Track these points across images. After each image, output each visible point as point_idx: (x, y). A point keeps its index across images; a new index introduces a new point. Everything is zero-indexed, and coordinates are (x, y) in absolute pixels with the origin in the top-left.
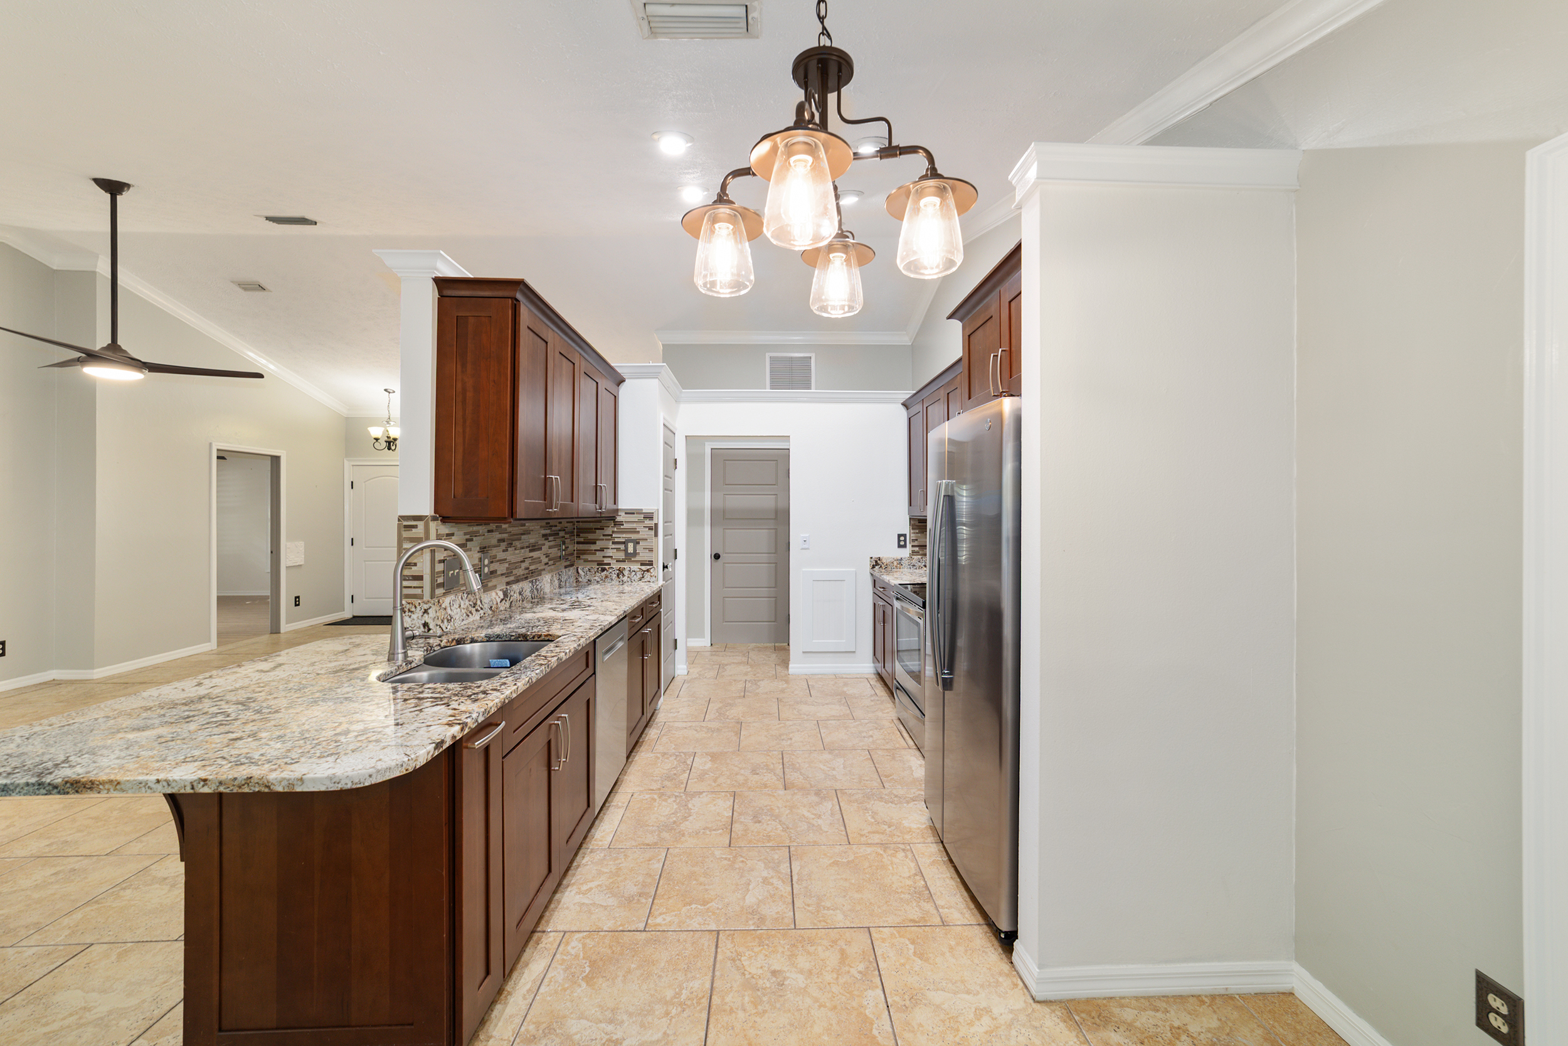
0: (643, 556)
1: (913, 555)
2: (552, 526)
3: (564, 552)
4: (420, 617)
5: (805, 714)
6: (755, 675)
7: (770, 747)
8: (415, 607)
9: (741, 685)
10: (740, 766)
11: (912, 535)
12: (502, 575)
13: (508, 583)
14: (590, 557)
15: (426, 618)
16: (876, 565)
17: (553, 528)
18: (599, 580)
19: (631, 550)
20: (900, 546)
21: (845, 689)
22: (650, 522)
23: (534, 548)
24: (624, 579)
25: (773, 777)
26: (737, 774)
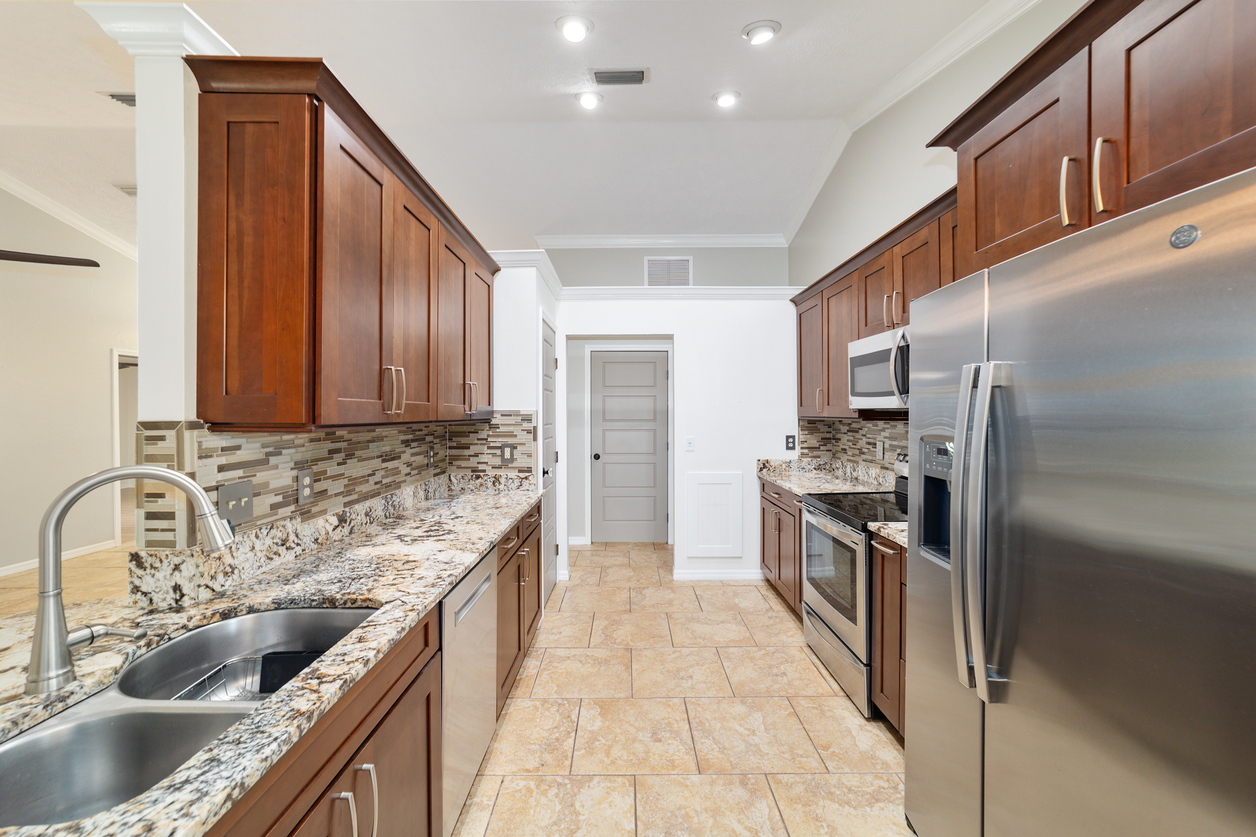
0: (521, 462)
1: (802, 457)
2: (416, 431)
3: (432, 459)
4: (168, 577)
5: (700, 638)
6: (638, 581)
7: (669, 692)
8: (161, 561)
9: (625, 595)
10: (636, 724)
11: (801, 437)
12: (336, 495)
13: (346, 505)
14: (463, 464)
15: (178, 578)
16: (764, 468)
17: (417, 433)
18: (473, 488)
19: (507, 455)
20: (788, 448)
21: (737, 601)
22: (529, 425)
23: (387, 458)
24: (500, 487)
25: (681, 747)
26: (634, 741)
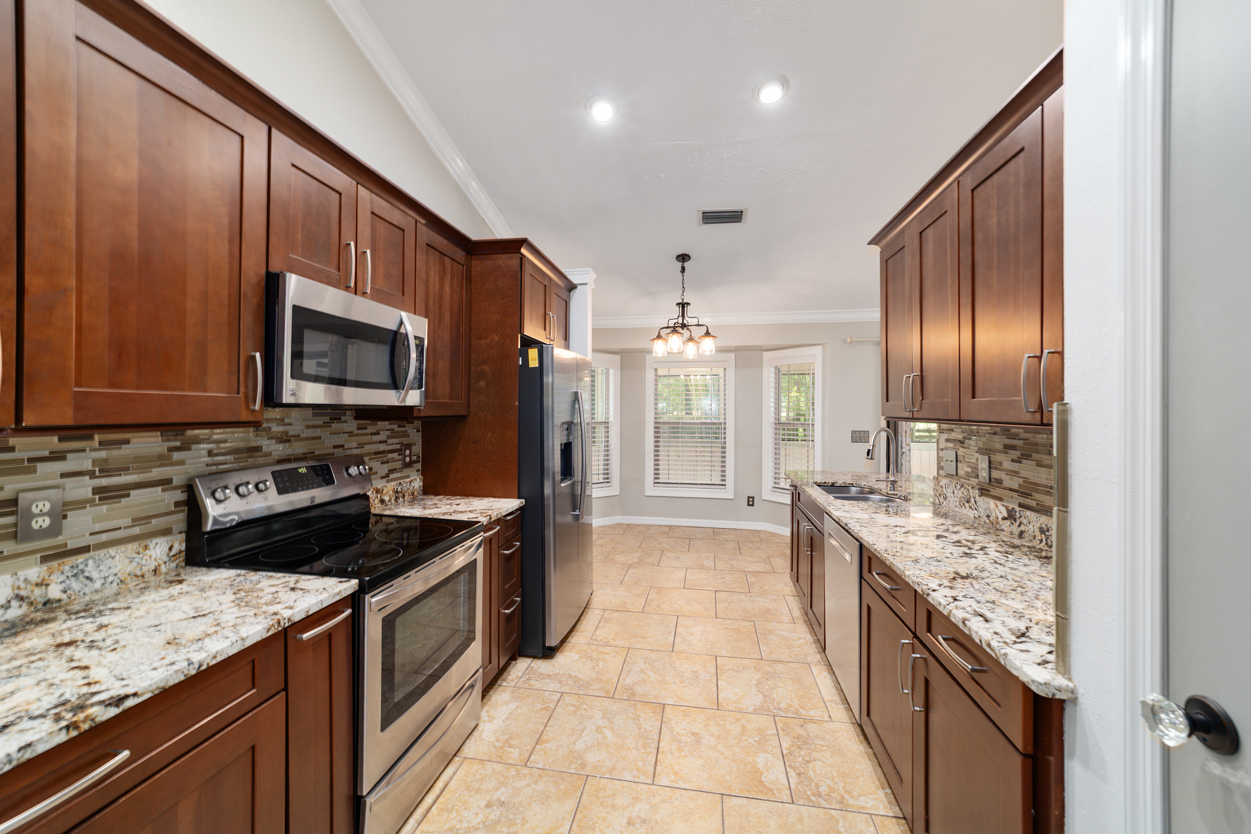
25: (673, 725)
26: (719, 737)
